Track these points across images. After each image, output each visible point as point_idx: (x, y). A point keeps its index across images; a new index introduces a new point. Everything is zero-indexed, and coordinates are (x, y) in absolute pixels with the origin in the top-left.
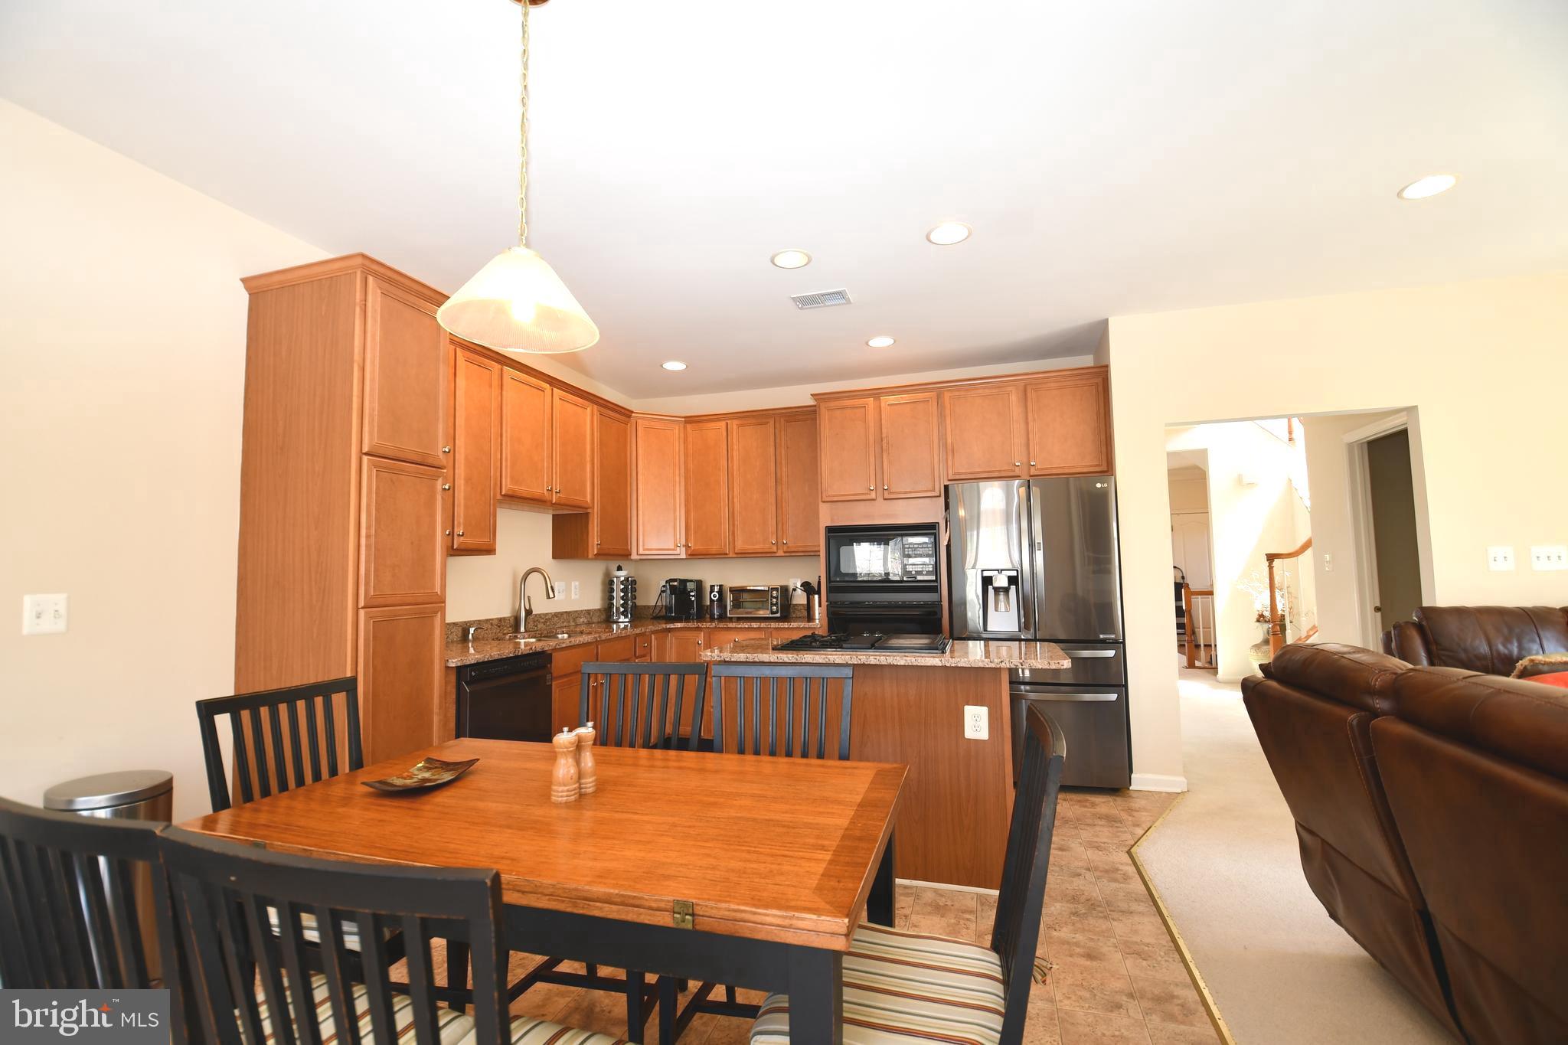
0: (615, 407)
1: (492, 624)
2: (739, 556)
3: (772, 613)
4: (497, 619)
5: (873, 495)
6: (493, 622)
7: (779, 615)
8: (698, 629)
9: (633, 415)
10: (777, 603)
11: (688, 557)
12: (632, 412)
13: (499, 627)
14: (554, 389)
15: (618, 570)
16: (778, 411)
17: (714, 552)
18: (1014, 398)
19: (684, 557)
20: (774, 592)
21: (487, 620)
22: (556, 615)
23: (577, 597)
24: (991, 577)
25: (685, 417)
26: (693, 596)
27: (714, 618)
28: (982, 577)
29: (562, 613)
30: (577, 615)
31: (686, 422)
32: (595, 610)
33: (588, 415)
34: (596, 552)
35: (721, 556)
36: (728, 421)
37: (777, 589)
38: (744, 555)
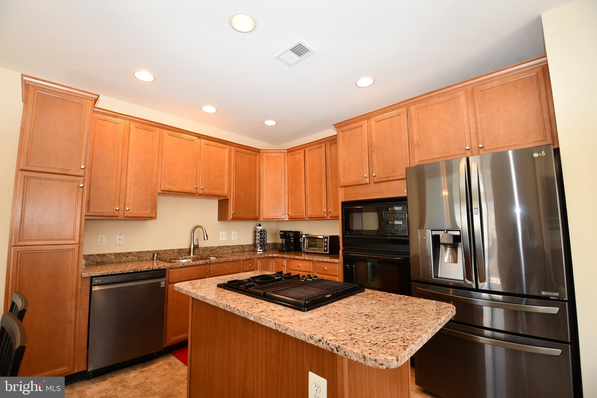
0: (247, 147)
1: (173, 252)
2: (310, 219)
3: (325, 251)
4: (178, 249)
5: (367, 181)
6: (174, 251)
7: (328, 252)
8: (283, 258)
9: (261, 151)
10: (327, 245)
11: (289, 220)
12: (260, 150)
13: (179, 253)
14: (201, 139)
15: (259, 226)
16: (326, 139)
17: (299, 217)
18: (463, 99)
19: (287, 220)
20: (326, 240)
21: (170, 250)
22: (219, 247)
23: (236, 238)
24: (438, 236)
25: (287, 150)
26: (292, 240)
27: (302, 252)
28: (432, 235)
29: (223, 247)
30: (234, 247)
31: (288, 152)
32: (247, 245)
33: (225, 152)
34: (231, 218)
35: (301, 219)
36: (305, 149)
37: (327, 238)
38: (312, 219)
